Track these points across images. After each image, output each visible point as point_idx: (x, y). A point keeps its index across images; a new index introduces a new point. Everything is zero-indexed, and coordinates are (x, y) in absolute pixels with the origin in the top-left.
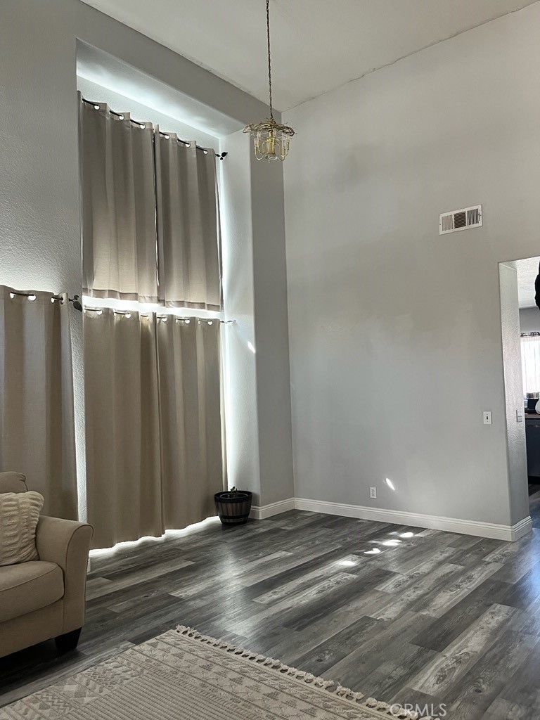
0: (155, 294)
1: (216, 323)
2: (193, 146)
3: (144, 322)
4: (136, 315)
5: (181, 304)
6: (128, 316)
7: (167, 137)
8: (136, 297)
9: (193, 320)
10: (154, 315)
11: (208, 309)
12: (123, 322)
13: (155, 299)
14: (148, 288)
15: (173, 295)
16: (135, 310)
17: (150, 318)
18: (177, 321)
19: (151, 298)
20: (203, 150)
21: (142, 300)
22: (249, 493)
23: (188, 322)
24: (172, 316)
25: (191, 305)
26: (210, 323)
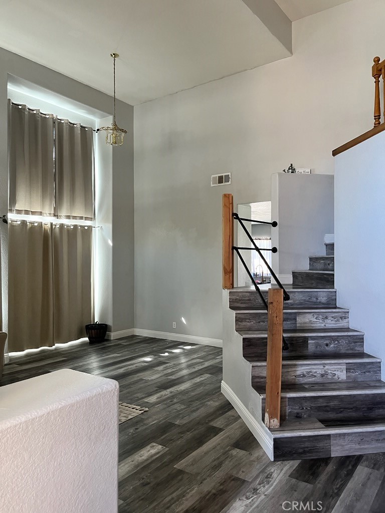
0: (53, 212)
1: (90, 228)
2: (79, 126)
3: (46, 228)
4: (40, 224)
5: (68, 217)
6: (36, 224)
7: (62, 121)
8: (41, 213)
9: (75, 226)
10: (52, 224)
11: (85, 220)
12: (33, 228)
13: (52, 215)
14: (48, 209)
15: (64, 212)
16: (40, 221)
17: (49, 225)
18: (65, 227)
19: (50, 214)
20: (85, 128)
21: (45, 215)
22: (106, 325)
23: (72, 227)
24: (62, 224)
25: (75, 218)
26: (86, 228)
